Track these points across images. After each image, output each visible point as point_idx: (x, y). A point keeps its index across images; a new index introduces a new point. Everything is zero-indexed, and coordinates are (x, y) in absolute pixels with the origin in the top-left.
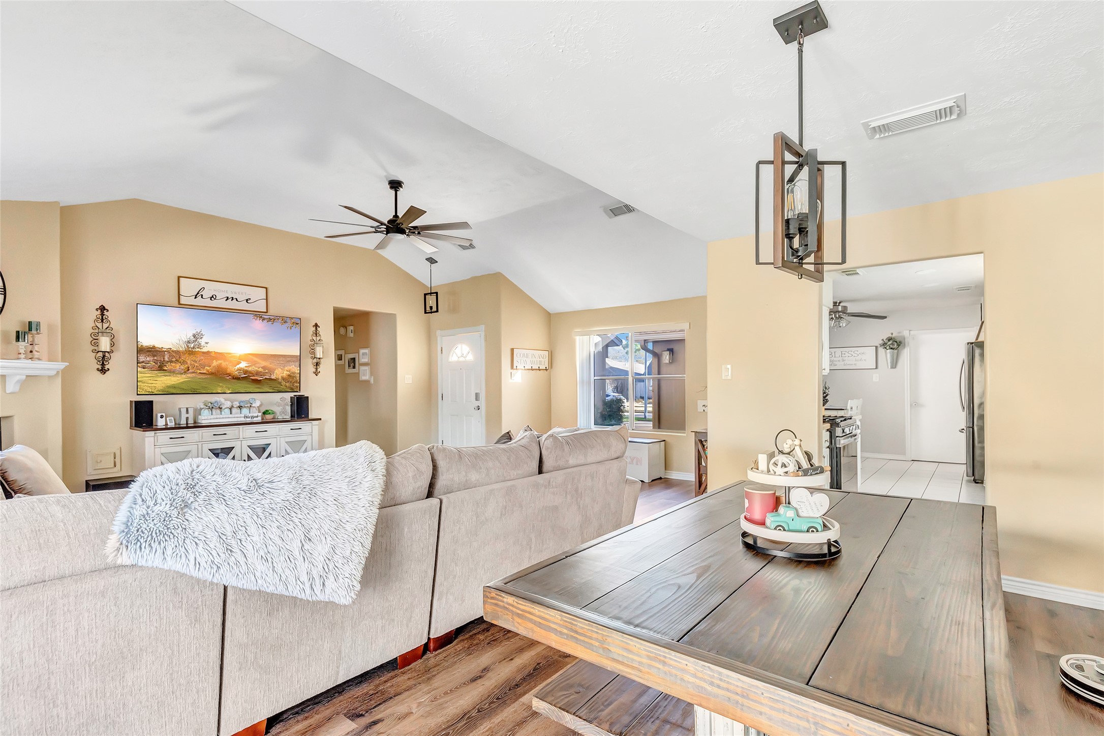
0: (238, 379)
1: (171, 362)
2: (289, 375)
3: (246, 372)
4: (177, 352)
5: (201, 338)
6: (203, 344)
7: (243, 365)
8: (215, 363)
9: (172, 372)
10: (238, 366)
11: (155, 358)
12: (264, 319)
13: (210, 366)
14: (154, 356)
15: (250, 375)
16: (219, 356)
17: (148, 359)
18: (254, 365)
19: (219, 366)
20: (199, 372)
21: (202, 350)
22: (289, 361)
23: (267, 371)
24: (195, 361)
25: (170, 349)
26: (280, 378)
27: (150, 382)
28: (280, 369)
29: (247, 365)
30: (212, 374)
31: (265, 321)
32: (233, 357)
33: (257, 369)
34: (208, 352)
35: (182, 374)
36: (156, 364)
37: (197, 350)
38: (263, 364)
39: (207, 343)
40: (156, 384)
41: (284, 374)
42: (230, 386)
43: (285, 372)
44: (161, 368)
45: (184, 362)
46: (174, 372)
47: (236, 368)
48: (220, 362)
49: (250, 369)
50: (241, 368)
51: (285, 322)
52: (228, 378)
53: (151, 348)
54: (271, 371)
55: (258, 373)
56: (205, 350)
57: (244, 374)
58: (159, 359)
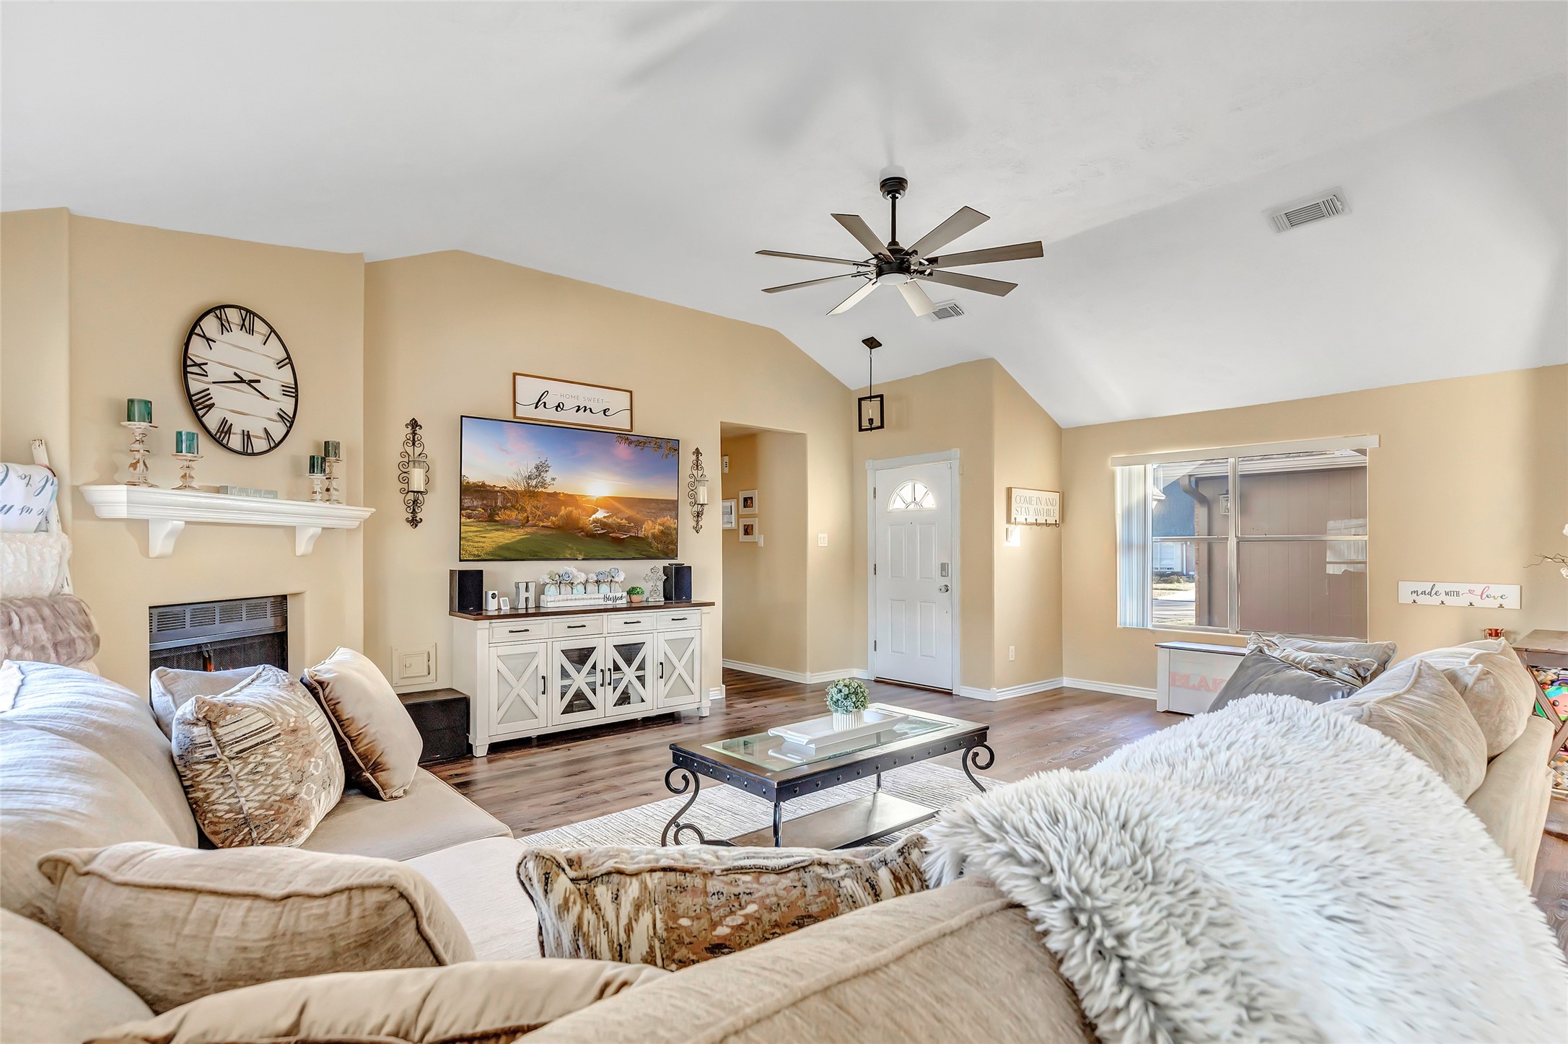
0: (591, 535)
1: (506, 508)
2: (662, 532)
3: (604, 525)
4: (514, 493)
5: (547, 471)
6: (548, 480)
7: (600, 515)
8: (563, 511)
9: (506, 525)
10: (594, 516)
11: (485, 502)
12: (630, 443)
13: (556, 516)
14: (483, 499)
15: (610, 530)
16: (571, 499)
17: (475, 503)
18: (615, 515)
19: (569, 515)
20: (542, 524)
21: (548, 491)
22: (662, 510)
23: (632, 524)
24: (537, 508)
25: (505, 487)
26: (650, 535)
27: (476, 539)
28: (650, 522)
29: (607, 515)
30: (558, 528)
31: (633, 445)
32: (588, 501)
33: (619, 520)
34: (555, 494)
35: (519, 527)
36: (486, 511)
37: (540, 490)
38: (629, 512)
39: (553, 479)
40: (484, 542)
41: (656, 530)
42: (582, 548)
43: (657, 527)
44: (491, 519)
45: (523, 509)
46: (508, 524)
47: (591, 519)
48: (569, 509)
49: (610, 521)
50: (598, 519)
51: (660, 447)
52: (580, 535)
53: (478, 486)
54: (638, 525)
55: (620, 528)
56: (550, 490)
57: (602, 529)
58: (489, 504)
